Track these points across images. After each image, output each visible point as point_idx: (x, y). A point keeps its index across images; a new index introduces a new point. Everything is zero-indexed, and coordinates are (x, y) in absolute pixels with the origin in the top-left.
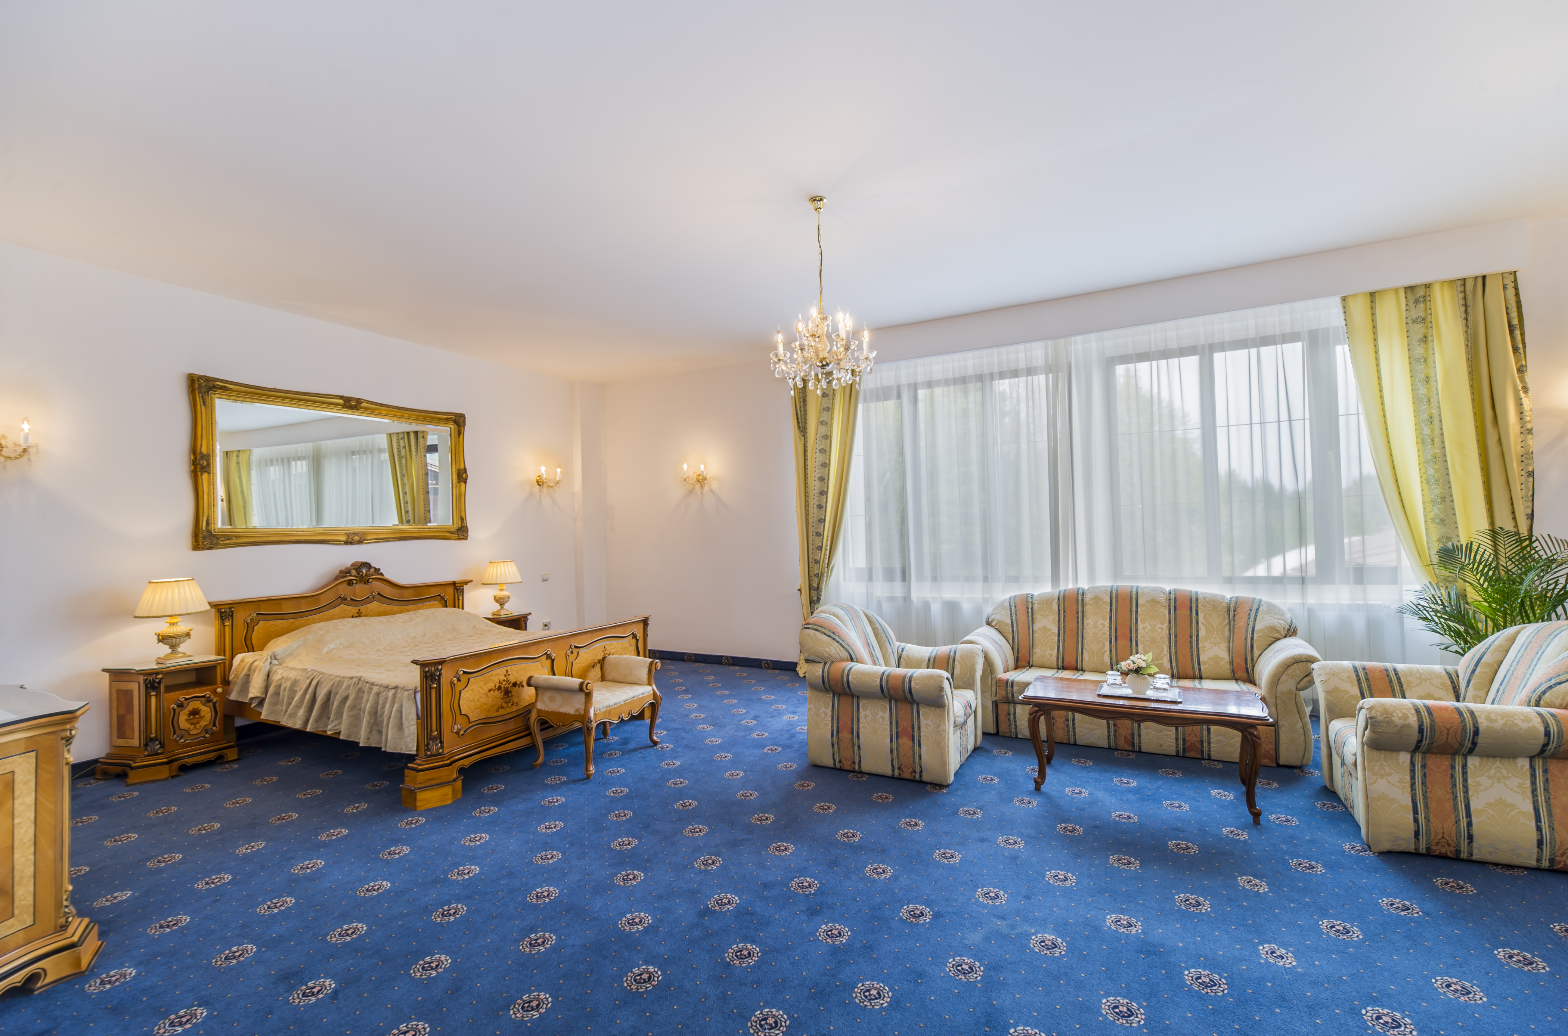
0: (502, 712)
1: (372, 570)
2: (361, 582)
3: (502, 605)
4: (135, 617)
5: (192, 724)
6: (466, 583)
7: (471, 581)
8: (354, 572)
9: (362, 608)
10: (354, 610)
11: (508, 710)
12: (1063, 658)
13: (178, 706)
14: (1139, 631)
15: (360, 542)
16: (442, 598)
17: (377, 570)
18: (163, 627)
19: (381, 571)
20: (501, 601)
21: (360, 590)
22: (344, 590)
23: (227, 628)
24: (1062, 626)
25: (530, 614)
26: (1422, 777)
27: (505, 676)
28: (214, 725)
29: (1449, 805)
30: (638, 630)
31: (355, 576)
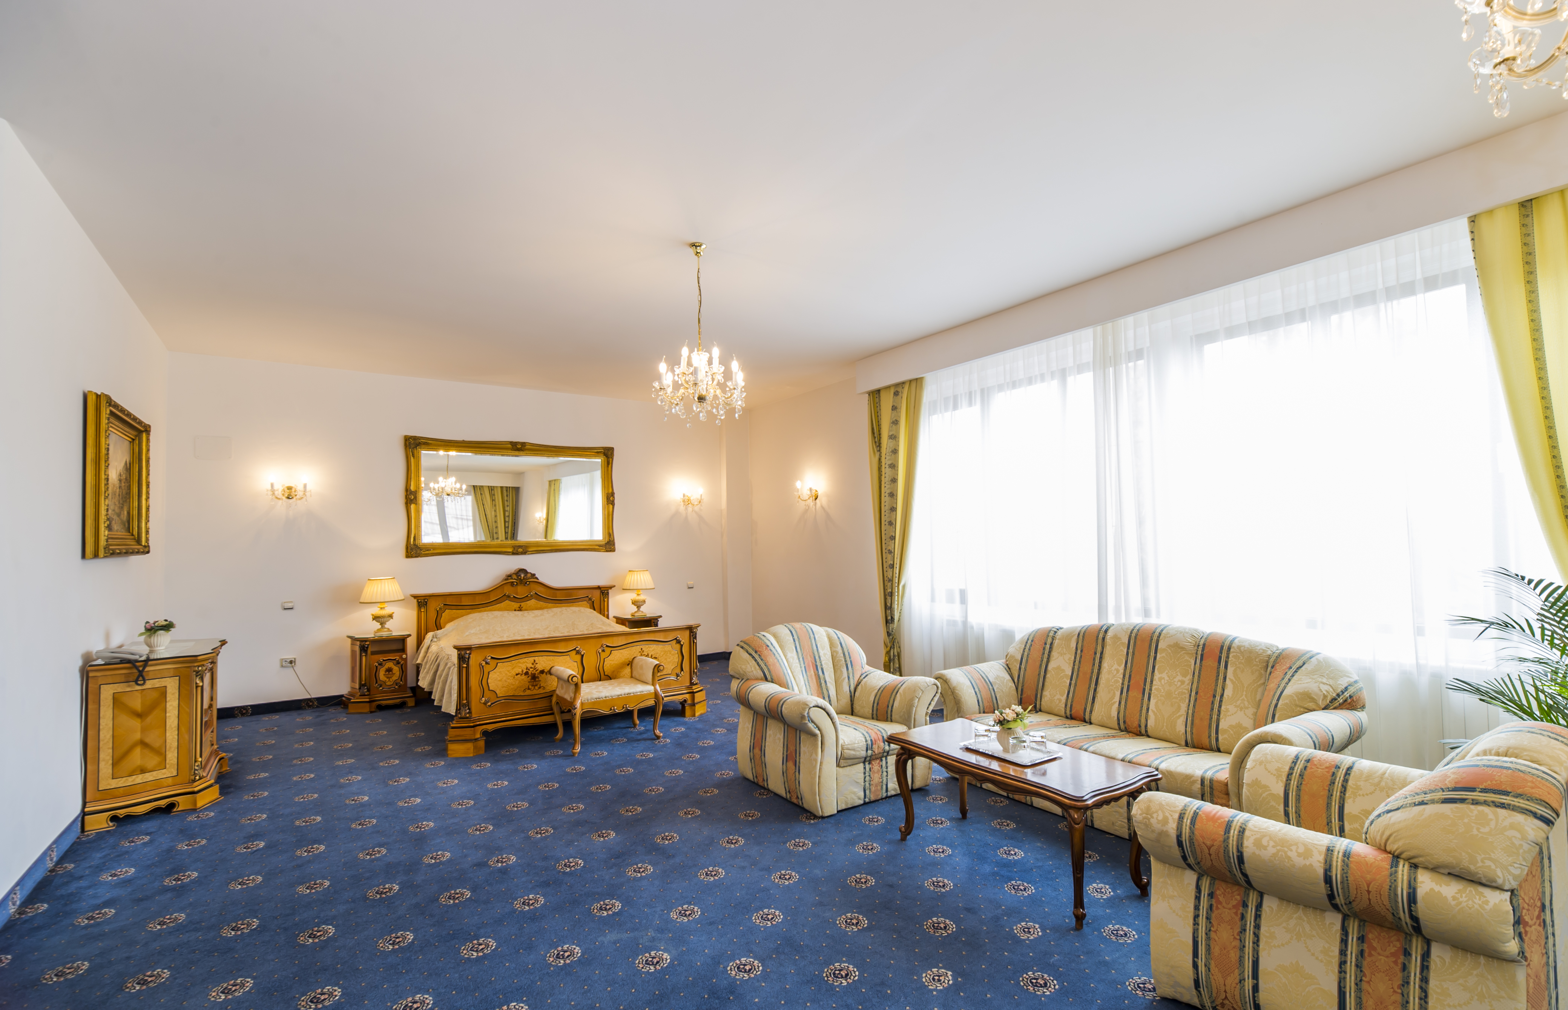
0: (528, 692)
1: (529, 575)
2: (521, 583)
3: (639, 607)
4: (361, 603)
5: (387, 678)
6: (611, 588)
7: (614, 586)
8: (515, 577)
9: (522, 604)
10: (516, 605)
11: (535, 692)
12: (1071, 706)
13: (379, 664)
14: (1154, 683)
15: (524, 553)
16: (590, 599)
17: (533, 575)
18: (376, 610)
19: (536, 576)
20: (638, 604)
21: (521, 591)
22: (508, 590)
23: (423, 613)
24: (1076, 667)
25: (661, 616)
26: (1207, 909)
27: (533, 664)
28: (401, 680)
29: (1234, 956)
30: (684, 637)
31: (515, 579)
